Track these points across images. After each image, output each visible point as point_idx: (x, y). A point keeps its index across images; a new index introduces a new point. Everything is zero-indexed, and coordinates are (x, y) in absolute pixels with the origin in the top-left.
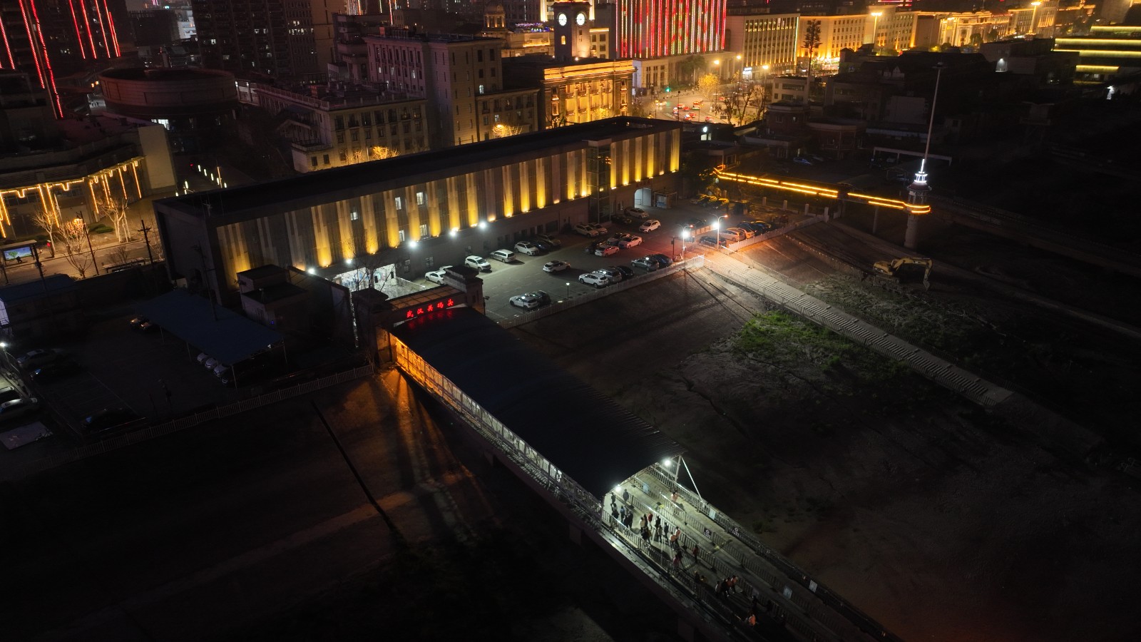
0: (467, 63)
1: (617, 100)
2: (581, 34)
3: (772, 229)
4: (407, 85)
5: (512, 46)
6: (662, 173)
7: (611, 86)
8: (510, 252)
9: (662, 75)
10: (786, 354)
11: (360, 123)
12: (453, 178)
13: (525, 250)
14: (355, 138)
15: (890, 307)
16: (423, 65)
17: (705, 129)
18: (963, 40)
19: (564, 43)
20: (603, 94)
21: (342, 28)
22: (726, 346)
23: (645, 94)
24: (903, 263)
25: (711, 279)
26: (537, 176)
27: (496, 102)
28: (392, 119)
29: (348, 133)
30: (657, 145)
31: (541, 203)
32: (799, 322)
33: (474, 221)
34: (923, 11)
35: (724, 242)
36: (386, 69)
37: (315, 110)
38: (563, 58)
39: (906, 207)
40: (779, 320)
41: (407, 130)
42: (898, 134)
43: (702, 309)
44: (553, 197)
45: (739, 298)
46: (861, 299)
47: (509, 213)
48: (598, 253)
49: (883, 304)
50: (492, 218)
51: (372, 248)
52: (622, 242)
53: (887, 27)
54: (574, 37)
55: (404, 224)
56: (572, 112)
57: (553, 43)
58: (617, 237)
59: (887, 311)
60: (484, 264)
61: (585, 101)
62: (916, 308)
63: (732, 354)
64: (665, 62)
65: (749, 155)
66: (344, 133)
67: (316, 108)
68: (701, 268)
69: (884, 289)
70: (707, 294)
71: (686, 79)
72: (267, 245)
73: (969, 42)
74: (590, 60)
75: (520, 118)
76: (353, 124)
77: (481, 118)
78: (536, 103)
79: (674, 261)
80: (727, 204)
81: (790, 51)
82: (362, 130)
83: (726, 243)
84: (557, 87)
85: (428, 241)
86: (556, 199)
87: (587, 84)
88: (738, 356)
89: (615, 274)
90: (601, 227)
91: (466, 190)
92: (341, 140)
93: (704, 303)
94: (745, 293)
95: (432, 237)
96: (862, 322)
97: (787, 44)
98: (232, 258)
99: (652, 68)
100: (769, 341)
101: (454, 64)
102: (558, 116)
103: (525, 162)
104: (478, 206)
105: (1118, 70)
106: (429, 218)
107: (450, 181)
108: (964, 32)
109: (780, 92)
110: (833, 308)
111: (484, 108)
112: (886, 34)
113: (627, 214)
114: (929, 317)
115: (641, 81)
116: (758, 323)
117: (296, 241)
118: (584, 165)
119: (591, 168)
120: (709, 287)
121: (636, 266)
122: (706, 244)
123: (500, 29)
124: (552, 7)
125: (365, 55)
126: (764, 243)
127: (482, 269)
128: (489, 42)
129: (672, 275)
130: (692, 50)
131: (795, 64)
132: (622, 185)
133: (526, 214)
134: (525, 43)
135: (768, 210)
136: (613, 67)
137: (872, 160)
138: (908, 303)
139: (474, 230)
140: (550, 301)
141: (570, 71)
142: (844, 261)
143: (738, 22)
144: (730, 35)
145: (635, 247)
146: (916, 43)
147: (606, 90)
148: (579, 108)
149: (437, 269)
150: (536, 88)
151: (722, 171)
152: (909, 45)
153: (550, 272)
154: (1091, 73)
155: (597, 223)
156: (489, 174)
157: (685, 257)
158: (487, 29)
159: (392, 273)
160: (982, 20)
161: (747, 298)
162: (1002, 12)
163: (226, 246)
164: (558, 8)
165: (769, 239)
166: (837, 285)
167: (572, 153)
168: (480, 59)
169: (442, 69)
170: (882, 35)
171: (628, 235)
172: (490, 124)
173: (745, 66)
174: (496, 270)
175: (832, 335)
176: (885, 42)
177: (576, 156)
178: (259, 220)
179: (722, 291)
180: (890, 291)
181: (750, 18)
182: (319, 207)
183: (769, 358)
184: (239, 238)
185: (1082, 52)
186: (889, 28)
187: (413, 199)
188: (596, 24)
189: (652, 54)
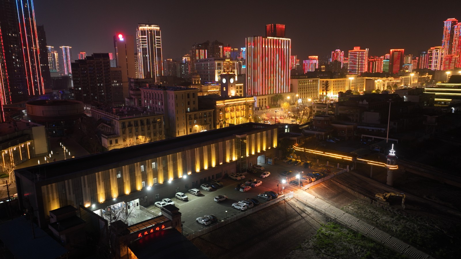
0: (183, 99)
1: (247, 114)
2: (232, 86)
3: (324, 177)
4: (157, 108)
5: (203, 91)
6: (269, 148)
7: (245, 108)
8: (198, 190)
9: (265, 102)
10: (342, 250)
11: (133, 125)
12: (170, 155)
13: (206, 188)
14: (131, 132)
15: (389, 220)
16: (163, 100)
17: (287, 127)
18: (384, 88)
19: (225, 90)
20: (242, 111)
21: (132, 84)
22: (309, 245)
23: (258, 110)
24: (390, 195)
25: (298, 205)
26: (212, 152)
27: (195, 115)
28: (148, 123)
29: (127, 129)
30: (267, 136)
31: (214, 164)
32: (345, 229)
33: (180, 175)
34: (367, 77)
35: (302, 184)
36: (148, 101)
37: (113, 119)
38: (224, 96)
39: (386, 166)
40: (334, 228)
41: (155, 127)
42: (370, 129)
43: (295, 222)
44: (220, 161)
45: (313, 215)
46: (373, 215)
47: (198, 170)
48: (241, 190)
49: (384, 218)
50: (190, 173)
51: (127, 191)
52: (253, 184)
53: (354, 83)
54: (229, 87)
55: (145, 178)
56: (228, 119)
57: (220, 90)
58: (250, 181)
59: (388, 222)
60: (185, 197)
61: (234, 114)
62: (402, 220)
63: (313, 250)
64: (266, 97)
65: (307, 139)
66: (126, 130)
67: (114, 119)
68: (292, 198)
69: (383, 208)
70: (296, 213)
71: (275, 103)
72: (70, 194)
73: (386, 89)
74: (236, 97)
75: (205, 121)
76: (130, 125)
77: (188, 122)
78: (212, 116)
79: (279, 195)
80: (300, 163)
81: (317, 92)
82: (134, 128)
83: (303, 185)
84: (222, 108)
85: (157, 186)
86: (221, 162)
87: (234, 107)
88: (316, 252)
89: (250, 204)
90: (242, 175)
91: (177, 160)
92: (124, 133)
93: (295, 219)
94: (315, 212)
95: (159, 184)
96: (376, 229)
97: (315, 90)
98: (49, 201)
99: (261, 100)
100: (331, 242)
101: (177, 100)
102: (222, 121)
103: (206, 146)
104: (183, 167)
105: (452, 100)
106: (158, 175)
107: (169, 156)
108: (384, 85)
109: (316, 109)
110: (360, 221)
111: (190, 118)
112: (354, 86)
113: (255, 168)
114: (410, 226)
115: (257, 105)
116: (324, 230)
117: (86, 190)
118: (234, 146)
119: (237, 147)
120: (297, 209)
121: (260, 197)
122: (293, 185)
123: (198, 84)
124: (220, 76)
125: (140, 95)
126: (321, 184)
127: (184, 200)
128: (193, 90)
129: (278, 202)
130: (277, 92)
131: (319, 97)
132: (252, 154)
133: (206, 170)
134: (208, 90)
135: (320, 166)
136: (246, 100)
137: (361, 140)
138: (397, 217)
139: (181, 179)
140: (217, 220)
141: (227, 102)
142: (361, 193)
143: (295, 81)
144: (292, 86)
145: (259, 186)
146: (366, 89)
147: (243, 110)
148: (231, 117)
149: (161, 201)
150: (213, 109)
151: (297, 147)
152: (363, 90)
153: (217, 202)
154: (440, 102)
155: (240, 173)
156: (188, 152)
157: (284, 192)
158: (193, 85)
159: (137, 203)
160: (390, 80)
161: (316, 215)
162: (398, 78)
163: (46, 196)
164: (222, 76)
165: (323, 182)
166: (359, 207)
167: (228, 141)
168: (188, 97)
169: (172, 102)
170: (353, 86)
171: (255, 180)
172: (192, 124)
173: (299, 98)
174: (191, 200)
175: (363, 237)
176: (354, 89)
177: (230, 142)
178: (66, 181)
179: (304, 211)
180: (386, 210)
181: (300, 80)
182: (100, 173)
183: (333, 253)
184: (54, 191)
185: (436, 93)
186: (355, 84)
187: (150, 166)
188: (238, 82)
189: (261, 94)
